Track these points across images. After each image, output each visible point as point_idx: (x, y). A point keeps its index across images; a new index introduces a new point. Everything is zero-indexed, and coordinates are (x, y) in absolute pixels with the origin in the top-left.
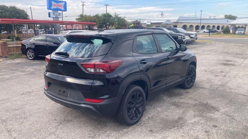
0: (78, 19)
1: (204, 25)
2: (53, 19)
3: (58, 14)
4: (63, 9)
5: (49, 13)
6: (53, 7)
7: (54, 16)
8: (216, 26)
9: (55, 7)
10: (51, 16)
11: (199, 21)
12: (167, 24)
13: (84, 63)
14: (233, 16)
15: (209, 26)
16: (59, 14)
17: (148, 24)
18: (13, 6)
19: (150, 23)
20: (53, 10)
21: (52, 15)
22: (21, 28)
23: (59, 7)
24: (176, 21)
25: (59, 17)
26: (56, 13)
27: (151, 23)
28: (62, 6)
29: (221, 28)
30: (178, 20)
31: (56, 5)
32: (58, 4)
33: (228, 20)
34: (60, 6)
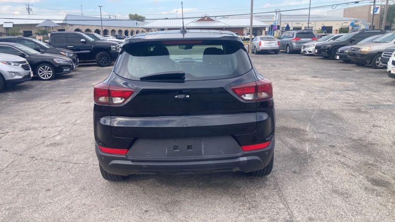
1: (107, 29)
8: (124, 30)
11: (99, 23)
12: (46, 27)
13: (235, 87)
14: (141, 17)
15: (113, 31)
17: (5, 26)
19: (11, 26)
24: (61, 22)
27: (14, 25)
29: (129, 33)
30: (65, 20)
33: (138, 22)
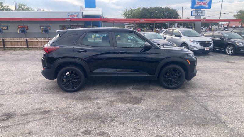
0: (236, 15)
2: (195, 17)
3: (200, 12)
4: (207, 6)
5: (192, 12)
6: (196, 6)
7: (196, 14)
9: (199, 5)
10: (193, 15)
16: (202, 12)
18: (167, 7)
20: (196, 8)
21: (194, 13)
22: (171, 26)
23: (202, 5)
25: (201, 14)
26: (198, 11)
28: (207, 4)
31: (200, 4)
32: (202, 2)
34: (205, 4)
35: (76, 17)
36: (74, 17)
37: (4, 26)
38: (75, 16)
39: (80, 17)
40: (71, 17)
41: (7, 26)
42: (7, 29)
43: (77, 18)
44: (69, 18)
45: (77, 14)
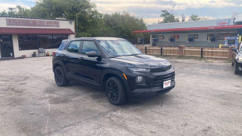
35: (225, 25)
36: (223, 25)
37: (161, 36)
38: (225, 23)
39: (231, 24)
40: (220, 25)
41: (163, 36)
42: (163, 38)
43: (227, 25)
44: (218, 26)
45: (228, 21)
